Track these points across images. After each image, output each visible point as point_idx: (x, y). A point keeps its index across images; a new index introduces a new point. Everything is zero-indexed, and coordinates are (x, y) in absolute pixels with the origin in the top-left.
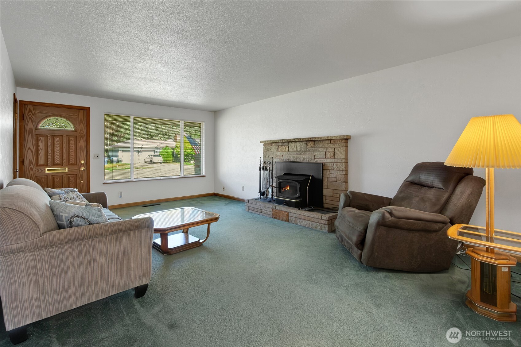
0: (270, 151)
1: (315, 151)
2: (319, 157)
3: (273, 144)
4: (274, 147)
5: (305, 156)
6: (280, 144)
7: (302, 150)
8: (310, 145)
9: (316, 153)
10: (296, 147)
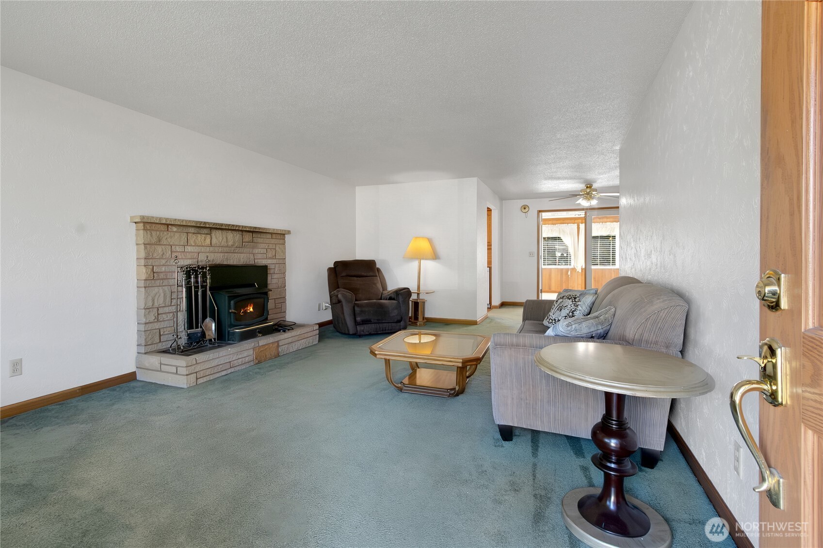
0: (164, 242)
1: (253, 248)
2: (259, 256)
3: (175, 229)
4: (177, 235)
5: (242, 255)
6: (192, 230)
7: (236, 245)
8: (248, 237)
9: (256, 251)
10: (225, 239)
